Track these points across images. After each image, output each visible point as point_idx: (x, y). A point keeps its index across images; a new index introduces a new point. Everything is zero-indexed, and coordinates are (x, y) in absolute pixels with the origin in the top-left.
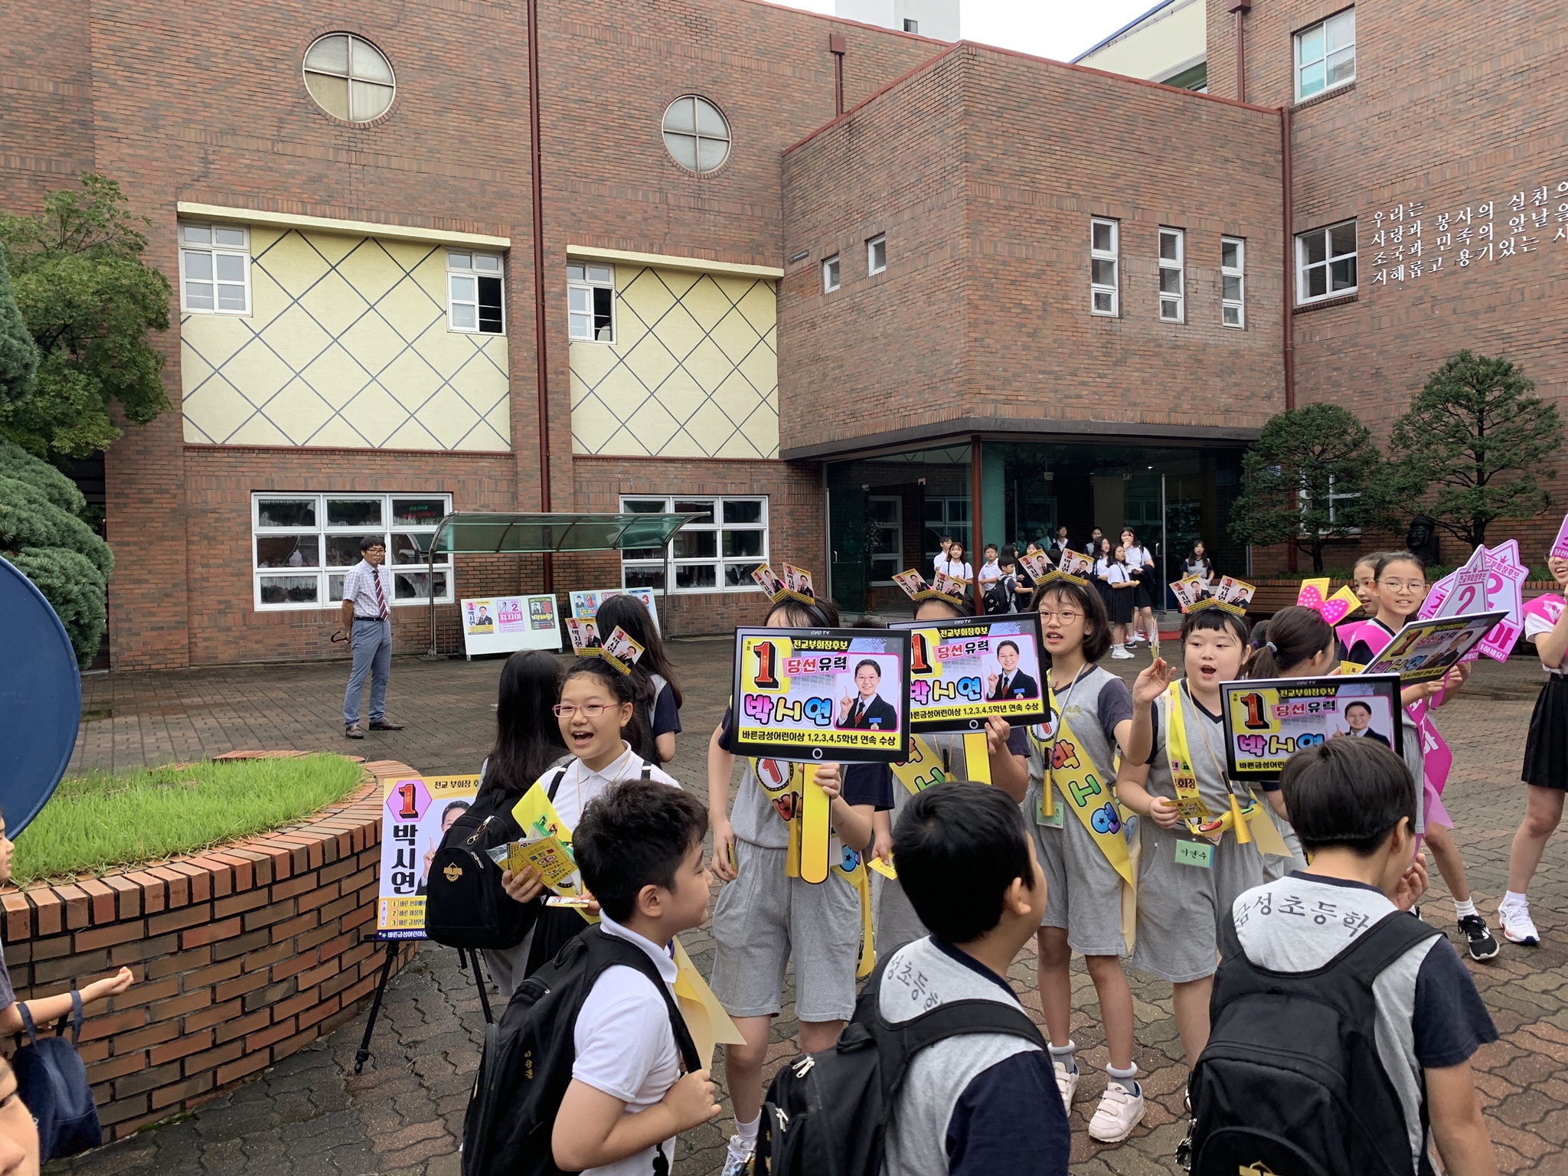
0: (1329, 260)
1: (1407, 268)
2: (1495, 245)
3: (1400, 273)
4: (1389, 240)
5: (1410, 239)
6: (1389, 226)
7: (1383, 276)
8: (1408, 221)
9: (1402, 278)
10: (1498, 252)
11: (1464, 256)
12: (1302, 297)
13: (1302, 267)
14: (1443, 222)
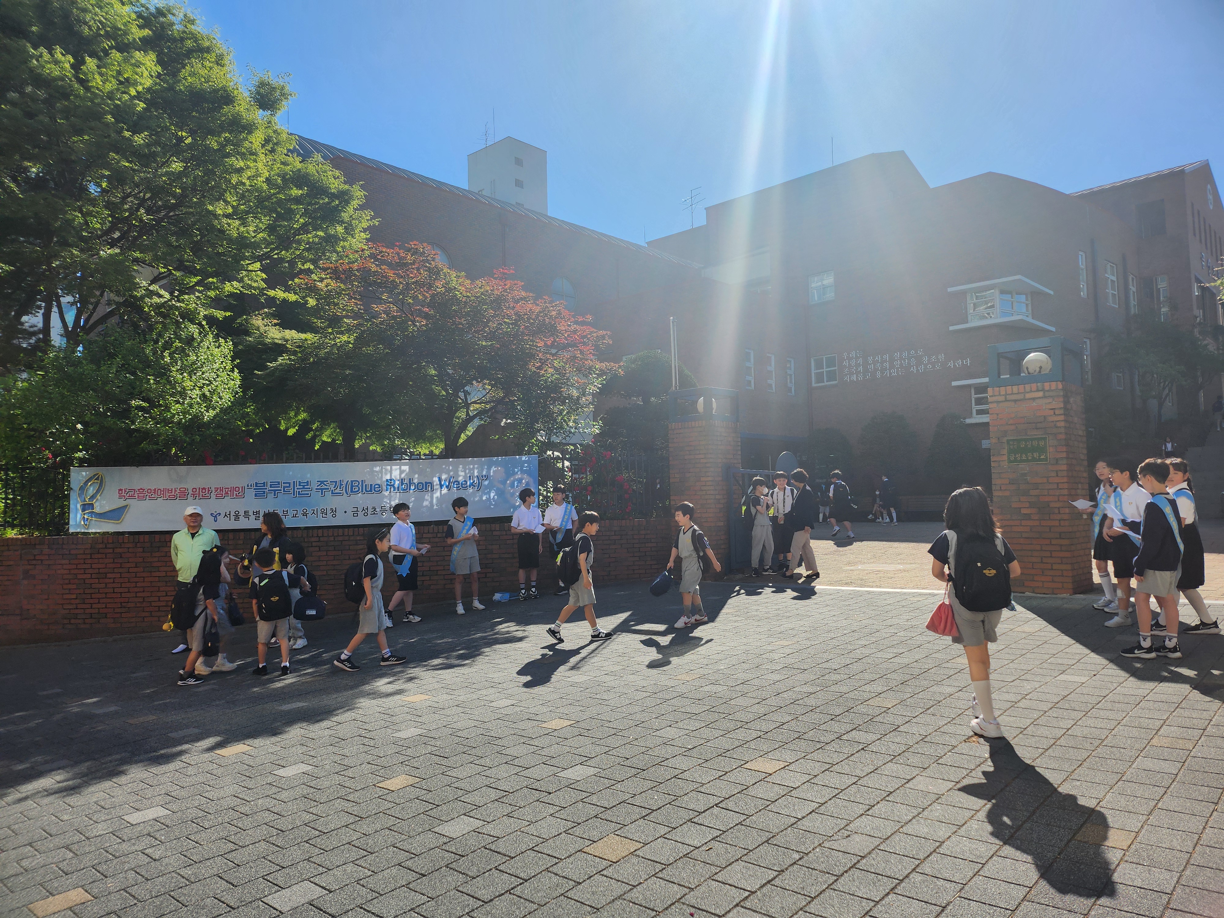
0: (825, 370)
1: (857, 376)
2: (890, 371)
3: (854, 378)
4: (850, 364)
5: (857, 365)
6: (850, 359)
7: (847, 378)
8: (857, 358)
9: (855, 380)
10: (890, 374)
11: (878, 374)
12: (814, 385)
13: (813, 372)
14: (870, 359)
